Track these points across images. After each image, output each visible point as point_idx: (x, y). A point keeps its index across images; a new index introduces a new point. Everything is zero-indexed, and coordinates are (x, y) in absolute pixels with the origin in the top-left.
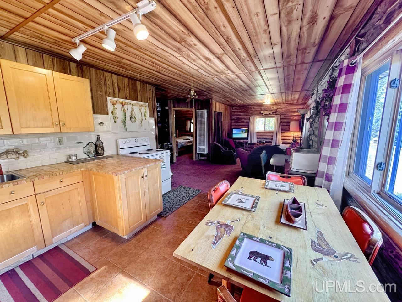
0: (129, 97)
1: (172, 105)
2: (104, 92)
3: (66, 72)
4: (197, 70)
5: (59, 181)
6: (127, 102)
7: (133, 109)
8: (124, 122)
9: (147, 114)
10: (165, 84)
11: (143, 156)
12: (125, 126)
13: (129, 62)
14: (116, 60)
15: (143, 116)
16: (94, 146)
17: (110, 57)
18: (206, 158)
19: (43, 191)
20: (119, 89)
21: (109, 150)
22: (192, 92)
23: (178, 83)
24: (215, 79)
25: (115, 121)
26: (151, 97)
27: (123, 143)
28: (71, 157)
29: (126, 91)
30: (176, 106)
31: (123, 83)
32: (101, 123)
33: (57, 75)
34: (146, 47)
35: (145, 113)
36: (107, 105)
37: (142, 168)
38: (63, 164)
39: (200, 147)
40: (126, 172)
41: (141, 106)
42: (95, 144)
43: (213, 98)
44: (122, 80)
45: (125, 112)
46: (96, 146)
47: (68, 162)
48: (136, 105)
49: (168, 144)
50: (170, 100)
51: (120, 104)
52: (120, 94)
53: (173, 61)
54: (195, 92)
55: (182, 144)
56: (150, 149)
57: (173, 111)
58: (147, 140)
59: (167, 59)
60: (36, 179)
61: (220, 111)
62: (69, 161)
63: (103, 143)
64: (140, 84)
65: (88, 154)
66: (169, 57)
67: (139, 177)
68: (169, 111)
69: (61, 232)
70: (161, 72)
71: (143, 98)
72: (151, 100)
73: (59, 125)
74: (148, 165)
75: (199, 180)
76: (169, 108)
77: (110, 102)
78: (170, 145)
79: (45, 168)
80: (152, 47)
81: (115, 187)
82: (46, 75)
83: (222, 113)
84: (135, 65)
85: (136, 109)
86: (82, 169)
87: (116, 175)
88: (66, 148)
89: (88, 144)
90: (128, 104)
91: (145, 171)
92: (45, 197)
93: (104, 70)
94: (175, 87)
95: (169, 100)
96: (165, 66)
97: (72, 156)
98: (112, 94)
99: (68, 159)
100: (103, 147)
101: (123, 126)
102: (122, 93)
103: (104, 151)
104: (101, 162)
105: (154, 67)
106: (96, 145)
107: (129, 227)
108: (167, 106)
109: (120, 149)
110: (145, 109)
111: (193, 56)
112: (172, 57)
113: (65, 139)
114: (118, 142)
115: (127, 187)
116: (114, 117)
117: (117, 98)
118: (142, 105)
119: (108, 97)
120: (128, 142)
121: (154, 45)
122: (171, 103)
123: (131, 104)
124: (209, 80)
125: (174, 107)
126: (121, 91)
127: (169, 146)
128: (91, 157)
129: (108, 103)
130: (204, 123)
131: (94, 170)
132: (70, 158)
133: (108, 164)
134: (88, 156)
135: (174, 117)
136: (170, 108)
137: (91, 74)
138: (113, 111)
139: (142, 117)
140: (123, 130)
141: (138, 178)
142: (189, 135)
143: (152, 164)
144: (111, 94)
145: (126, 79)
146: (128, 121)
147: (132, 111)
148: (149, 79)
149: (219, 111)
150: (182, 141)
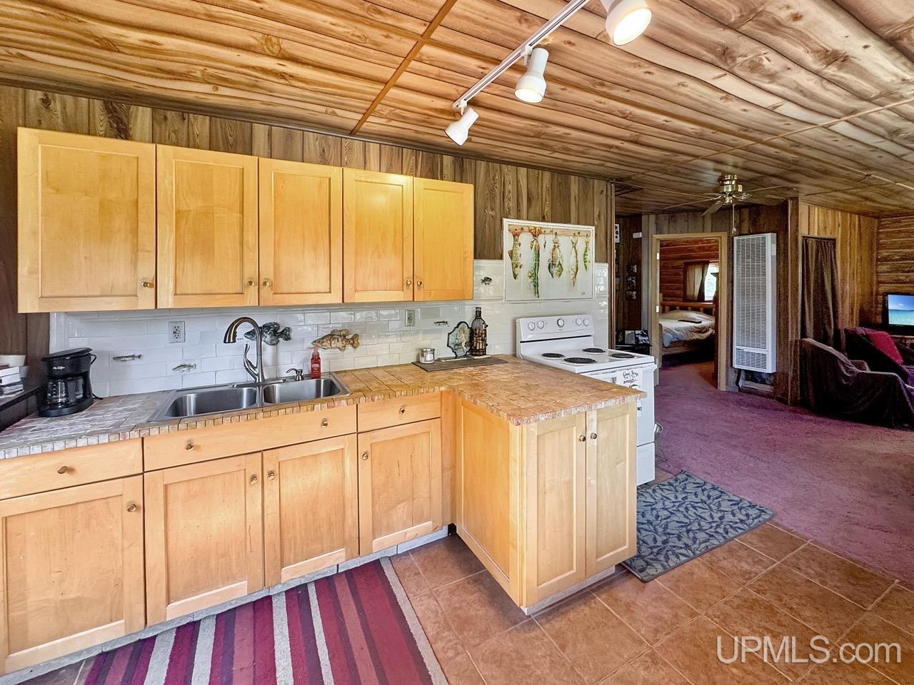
0: (549, 214)
1: (652, 228)
2: (498, 210)
3: (434, 177)
4: (772, 110)
5: (398, 410)
6: (544, 228)
7: (556, 245)
8: (534, 276)
9: (591, 255)
10: (643, 173)
11: (578, 368)
12: (536, 285)
13: (562, 131)
14: (533, 132)
15: (578, 259)
16: (467, 331)
17: (522, 125)
18: (766, 388)
19: (371, 429)
20: (529, 200)
21: (497, 345)
22: (728, 182)
23: (686, 162)
24: (842, 127)
25: (516, 273)
26: (603, 211)
27: (529, 328)
28: (425, 354)
29: (544, 201)
30: (665, 228)
31: (540, 184)
32: (487, 280)
33: (422, 182)
34: (619, 75)
35: (586, 251)
36: (501, 238)
37: (584, 410)
38: (409, 368)
39: (746, 349)
40: (543, 419)
41: (576, 234)
42: (470, 326)
43: (801, 196)
44: (538, 177)
45: (538, 251)
46: (472, 333)
47: (417, 363)
48: (565, 233)
49: (637, 332)
50: (648, 214)
51: (530, 234)
52: (532, 210)
53: (690, 98)
54: (738, 182)
55: (674, 334)
56: (592, 346)
57: (654, 241)
58: (586, 322)
59: (671, 95)
60: (363, 399)
61: (828, 236)
62: (419, 362)
63: (487, 326)
64: (577, 183)
65: (455, 347)
66: (682, 90)
67: (576, 435)
68: (644, 243)
69: (390, 529)
70: (644, 139)
71: (582, 215)
72: (602, 217)
73: (411, 286)
74: (602, 405)
75: (751, 465)
76: (643, 236)
77: (509, 230)
78: (643, 335)
79: (379, 373)
80: (633, 71)
81: (512, 455)
82: (402, 186)
83: (834, 240)
84: (575, 134)
85: (565, 242)
86: (443, 388)
87: (519, 424)
88: (417, 332)
89: (457, 327)
90: (548, 231)
91: (592, 420)
92: (372, 442)
93: (502, 162)
94: (672, 178)
95: (646, 213)
96: (661, 119)
97: (427, 352)
98: (513, 212)
99: (418, 357)
100: (486, 336)
101: (532, 286)
102: (536, 208)
103: (487, 345)
104: (481, 374)
105: (627, 128)
106: (471, 329)
107: (538, 585)
108: (639, 230)
109: (521, 342)
110: (587, 242)
111: (772, 62)
112: (693, 84)
113: (418, 315)
114: (517, 324)
115: (540, 461)
116: (515, 266)
117: (523, 219)
118: (579, 233)
119: (505, 220)
120: (540, 325)
121: (642, 63)
122: (649, 222)
123: (554, 232)
124: (808, 133)
125: (659, 231)
126: (533, 203)
127: (640, 338)
128: (460, 357)
129: (504, 233)
130: (764, 274)
131: (467, 396)
132: (423, 356)
133: (496, 381)
134: (455, 353)
135: (658, 258)
136: (647, 236)
137: (477, 175)
138: (512, 251)
139: (577, 262)
140: (531, 295)
141: (570, 441)
142: (696, 309)
143: (611, 403)
144: (511, 212)
145: (547, 175)
146: (543, 272)
147: (554, 249)
148: (602, 165)
149: (822, 236)
150: (678, 325)
